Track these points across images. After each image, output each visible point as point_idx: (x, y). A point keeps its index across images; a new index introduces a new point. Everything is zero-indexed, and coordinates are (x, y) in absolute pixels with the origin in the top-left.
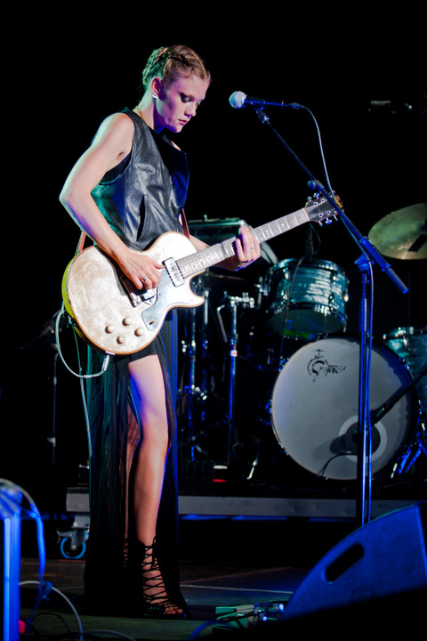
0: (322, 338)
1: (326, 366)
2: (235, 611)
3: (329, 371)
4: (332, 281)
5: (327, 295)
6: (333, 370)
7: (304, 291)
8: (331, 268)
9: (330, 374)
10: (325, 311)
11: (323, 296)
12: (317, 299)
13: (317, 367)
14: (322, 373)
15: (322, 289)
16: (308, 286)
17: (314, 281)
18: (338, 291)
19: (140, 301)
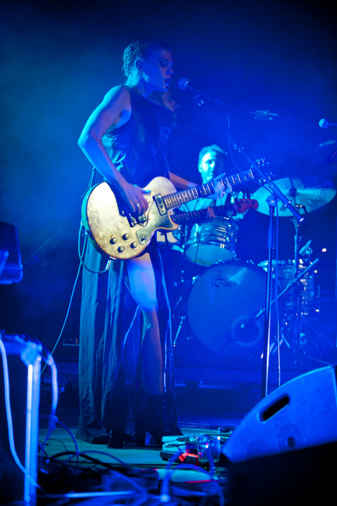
1: (223, 282)
3: (225, 285)
6: (228, 284)
11: (222, 237)
12: (219, 239)
13: (218, 283)
14: (221, 287)
15: (222, 233)
18: (232, 234)
19: (136, 222)
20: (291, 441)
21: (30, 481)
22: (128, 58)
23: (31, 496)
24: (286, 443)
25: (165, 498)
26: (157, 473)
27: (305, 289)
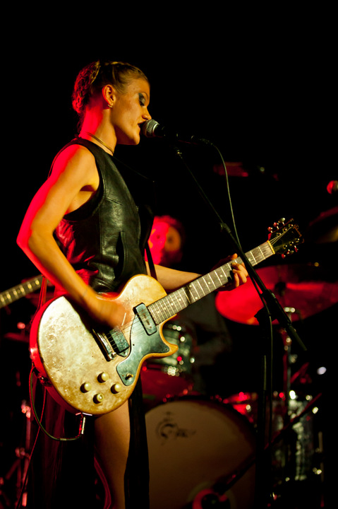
1: (175, 430)
3: (178, 434)
4: (180, 341)
6: (182, 433)
9: (180, 439)
12: (167, 360)
13: (166, 430)
18: (186, 352)
19: (114, 353)
27: (300, 437)
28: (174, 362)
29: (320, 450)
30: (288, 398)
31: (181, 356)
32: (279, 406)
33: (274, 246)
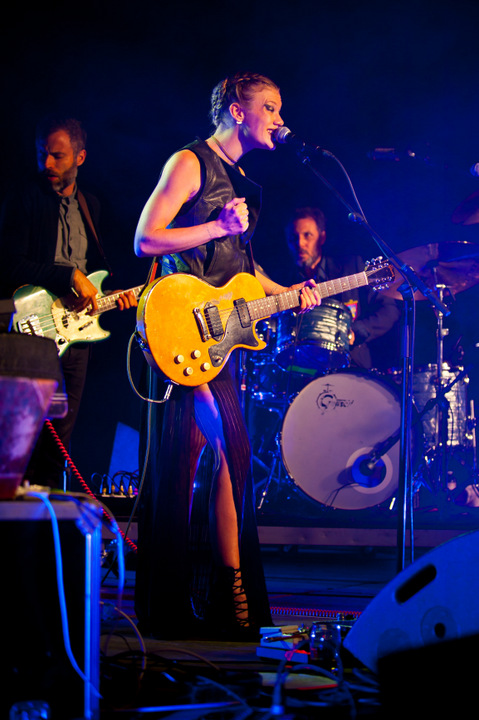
0: (331, 373)
1: (334, 400)
2: (280, 631)
3: (337, 404)
4: (339, 319)
5: (334, 333)
6: (341, 403)
7: (311, 328)
8: (337, 307)
9: (339, 408)
10: (331, 347)
11: (329, 333)
12: (325, 336)
13: (326, 401)
14: (330, 407)
15: (329, 327)
16: (316, 324)
17: (321, 319)
18: (344, 329)
19: (209, 335)
20: (440, 629)
21: (91, 691)
22: (219, 101)
23: (91, 710)
24: (433, 632)
25: (276, 710)
26: (261, 677)
27: (452, 406)
28: (333, 338)
29: (472, 417)
30: (440, 369)
31: (338, 334)
32: (432, 378)
33: (369, 277)
